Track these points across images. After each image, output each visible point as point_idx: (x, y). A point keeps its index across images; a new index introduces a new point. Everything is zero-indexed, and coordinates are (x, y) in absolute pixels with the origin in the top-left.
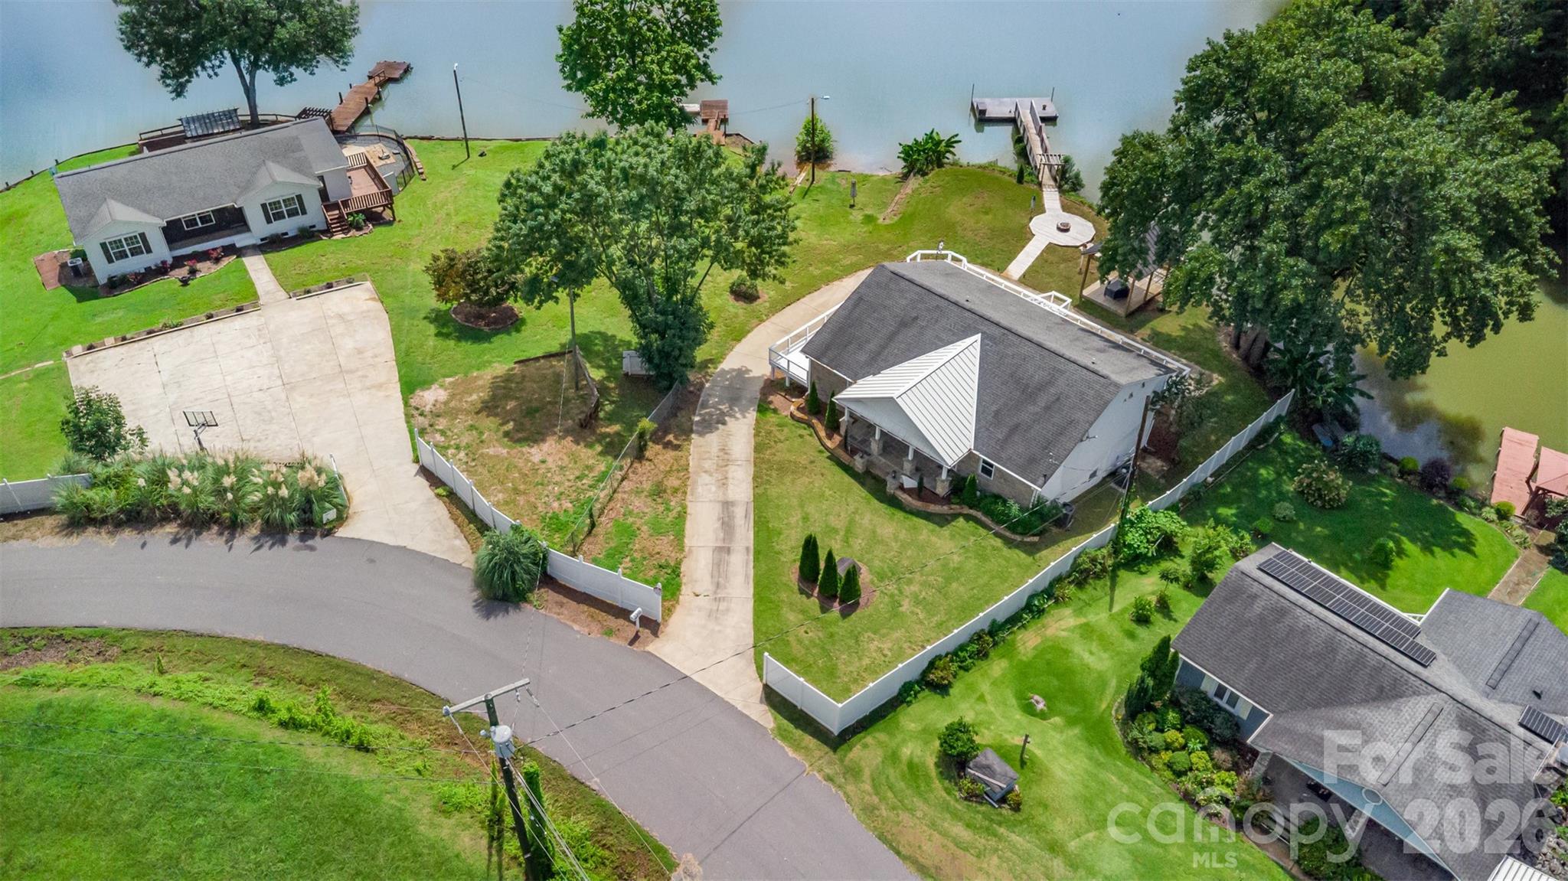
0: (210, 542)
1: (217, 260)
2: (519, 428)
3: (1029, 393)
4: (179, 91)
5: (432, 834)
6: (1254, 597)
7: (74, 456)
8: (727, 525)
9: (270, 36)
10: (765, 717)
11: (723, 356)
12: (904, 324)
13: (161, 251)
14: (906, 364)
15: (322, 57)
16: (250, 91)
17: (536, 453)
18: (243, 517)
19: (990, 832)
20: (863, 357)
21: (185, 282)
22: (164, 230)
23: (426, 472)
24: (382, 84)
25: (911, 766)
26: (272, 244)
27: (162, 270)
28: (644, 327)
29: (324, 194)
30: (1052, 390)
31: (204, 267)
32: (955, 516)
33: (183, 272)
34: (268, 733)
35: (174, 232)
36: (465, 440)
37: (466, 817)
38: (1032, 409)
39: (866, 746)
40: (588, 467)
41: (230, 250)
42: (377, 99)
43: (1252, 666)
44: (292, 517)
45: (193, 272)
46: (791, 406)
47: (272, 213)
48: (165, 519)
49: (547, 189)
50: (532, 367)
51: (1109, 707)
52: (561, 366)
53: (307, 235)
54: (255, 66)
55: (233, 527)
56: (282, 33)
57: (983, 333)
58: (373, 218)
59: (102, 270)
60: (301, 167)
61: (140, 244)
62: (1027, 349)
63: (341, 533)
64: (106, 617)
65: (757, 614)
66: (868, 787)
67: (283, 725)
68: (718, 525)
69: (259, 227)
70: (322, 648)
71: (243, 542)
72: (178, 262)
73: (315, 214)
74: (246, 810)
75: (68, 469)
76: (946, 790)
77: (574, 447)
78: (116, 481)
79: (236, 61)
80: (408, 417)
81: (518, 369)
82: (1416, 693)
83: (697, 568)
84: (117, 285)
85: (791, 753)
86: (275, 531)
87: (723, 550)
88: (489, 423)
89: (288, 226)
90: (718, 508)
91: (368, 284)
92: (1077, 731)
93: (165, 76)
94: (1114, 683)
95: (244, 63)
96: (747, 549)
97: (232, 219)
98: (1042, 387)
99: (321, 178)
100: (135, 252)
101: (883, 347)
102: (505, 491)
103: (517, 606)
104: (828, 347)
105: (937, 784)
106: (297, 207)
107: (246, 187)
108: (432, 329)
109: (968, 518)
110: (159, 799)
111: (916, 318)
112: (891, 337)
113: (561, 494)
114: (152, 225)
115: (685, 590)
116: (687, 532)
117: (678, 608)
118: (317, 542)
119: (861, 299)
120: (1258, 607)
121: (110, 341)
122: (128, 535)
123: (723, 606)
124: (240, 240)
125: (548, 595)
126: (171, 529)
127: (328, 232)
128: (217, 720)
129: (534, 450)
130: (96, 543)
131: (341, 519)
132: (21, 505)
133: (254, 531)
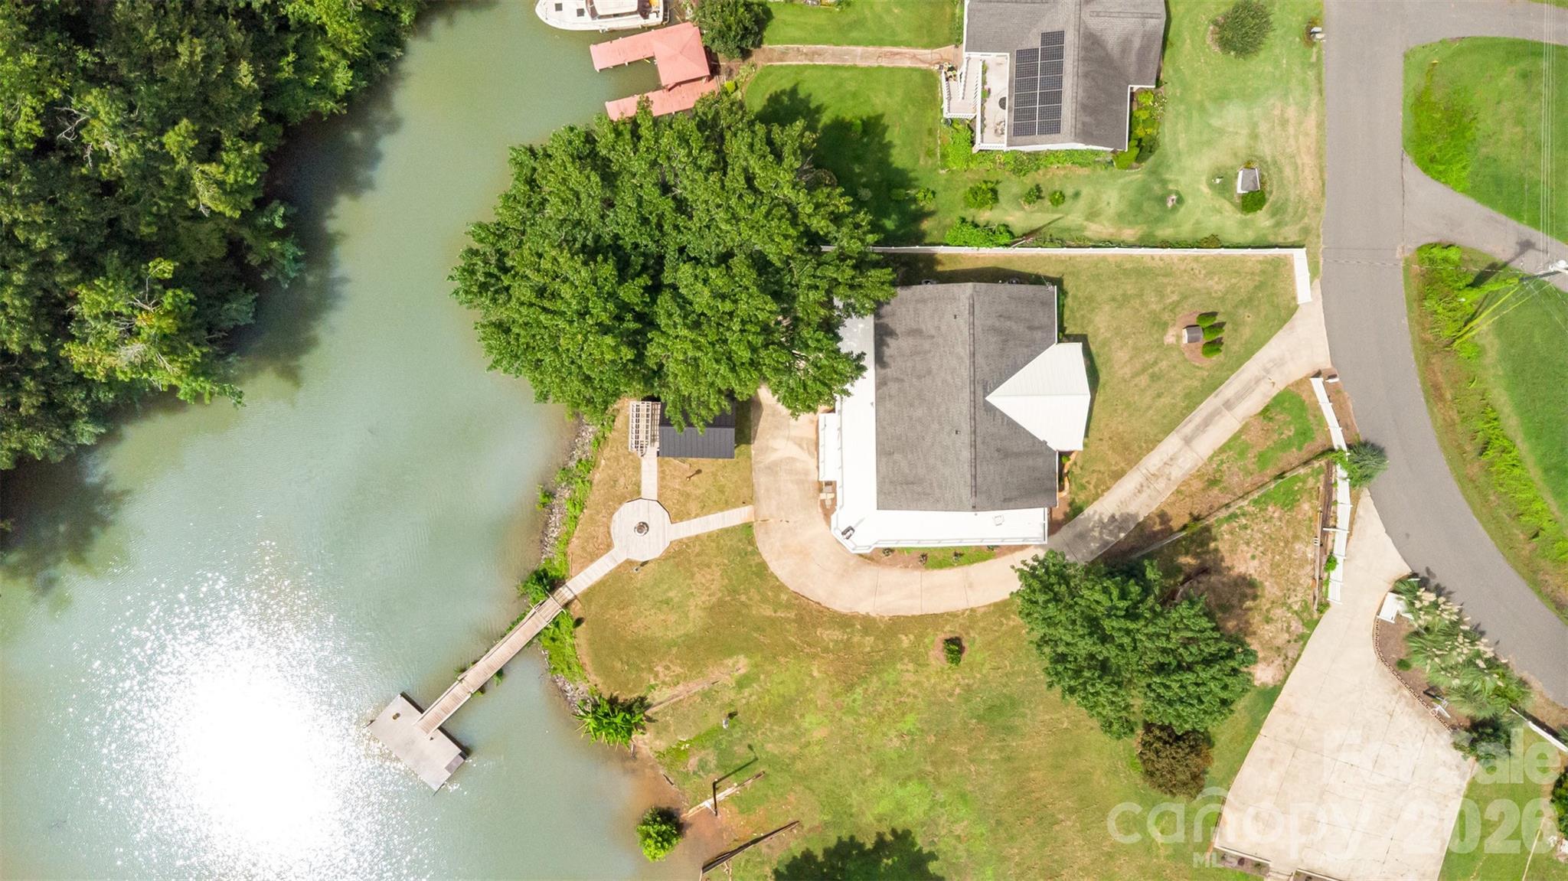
2: (1244, 599)
3: (1006, 338)
5: (1496, 341)
6: (1084, 124)
8: (1207, 423)
12: (1006, 455)
14: (1028, 428)
17: (1252, 569)
19: (1275, 163)
20: (1040, 462)
25: (1273, 215)
30: (997, 324)
36: (1280, 613)
38: (1014, 327)
39: (1285, 239)
40: (1232, 533)
51: (1138, 173)
57: (984, 396)
65: (1261, 345)
66: (1306, 220)
68: (1210, 428)
76: (1271, 193)
77: (1226, 555)
80: (1295, 662)
82: (1086, 28)
83: (1253, 404)
87: (1228, 405)
88: (1256, 618)
90: (1194, 443)
91: (1216, 844)
92: (1167, 176)
94: (1121, 181)
96: (1216, 395)
101: (1027, 454)
102: (1293, 550)
105: (1271, 199)
111: (998, 450)
112: (1018, 455)
113: (1266, 521)
115: (1275, 392)
116: (1229, 436)
117: (1290, 383)
118: (1423, 573)
119: (1005, 500)
123: (1269, 366)
129: (1252, 571)
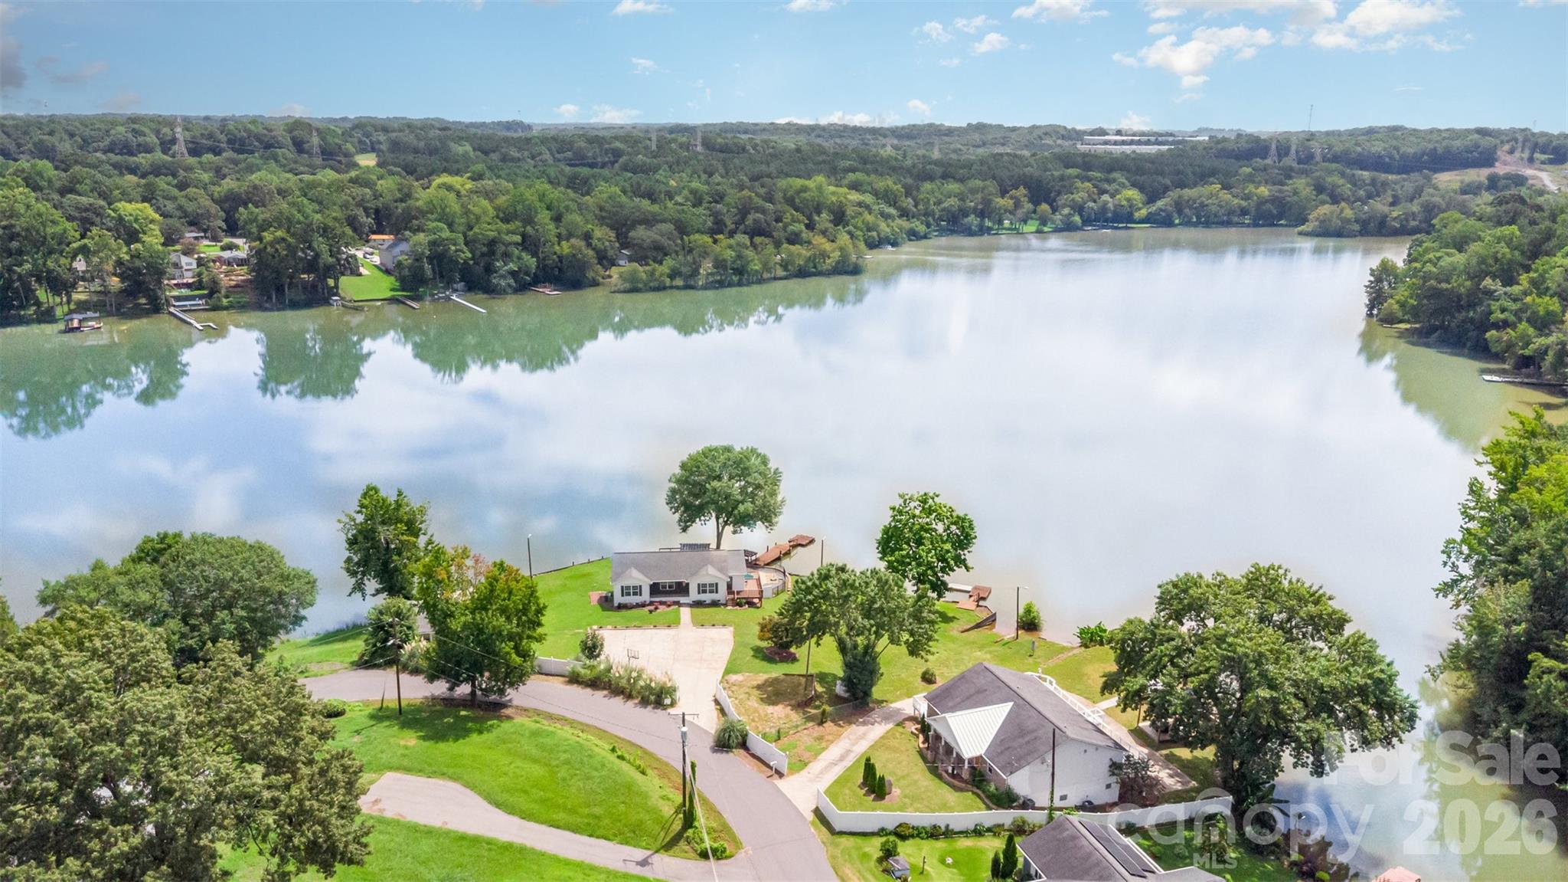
0: (618, 701)
1: (669, 606)
2: (768, 698)
3: (1023, 733)
4: (684, 530)
6: (1066, 830)
7: (581, 655)
8: (842, 758)
9: (735, 507)
10: (810, 817)
11: (895, 701)
12: (979, 692)
13: (646, 596)
14: (969, 710)
15: (759, 523)
16: (719, 536)
17: (770, 709)
18: (634, 693)
20: (951, 704)
21: (651, 612)
22: (651, 586)
23: (717, 702)
24: (794, 547)
25: (865, 854)
26: (698, 604)
27: (643, 605)
28: (848, 666)
29: (729, 586)
30: (1035, 734)
31: (662, 608)
32: (968, 791)
33: (652, 608)
34: (612, 758)
35: (655, 589)
36: (742, 696)
37: (670, 803)
38: (1021, 741)
39: (850, 840)
40: (792, 721)
41: (677, 603)
42: (787, 554)
43: (1048, 858)
44: (652, 698)
45: (656, 608)
46: (913, 727)
47: (702, 589)
48: (604, 688)
49: (809, 584)
50: (788, 678)
52: (803, 680)
53: (715, 604)
54: (726, 523)
55: (629, 697)
56: (741, 508)
57: (1014, 702)
58: (751, 604)
59: (618, 599)
60: (721, 570)
61: (637, 591)
62: (1033, 713)
63: (669, 710)
64: (569, 715)
66: (839, 851)
67: (618, 757)
68: (839, 756)
69: (694, 595)
70: (643, 745)
71: (630, 703)
72: (651, 603)
73: (722, 595)
74: (595, 773)
75: (578, 659)
76: (874, 865)
77: (790, 712)
78: (592, 668)
79: (717, 518)
80: (721, 682)
81: (783, 677)
83: (816, 767)
84: (621, 607)
85: (812, 830)
86: (644, 702)
87: (834, 764)
88: (756, 692)
89: (707, 597)
90: (844, 752)
91: (732, 629)
93: (680, 520)
95: (721, 520)
96: (845, 767)
97: (682, 589)
98: (1033, 731)
99: (731, 578)
100: (635, 594)
101: (963, 701)
103: (727, 752)
104: (937, 696)
105: (873, 863)
106: (714, 588)
107: (693, 574)
108: (752, 653)
109: (974, 793)
110: (567, 762)
111: (986, 690)
112: (969, 697)
113: (772, 725)
114: (646, 584)
115: (806, 771)
116: (822, 755)
117: (798, 774)
118: (660, 711)
119: (963, 677)
120: (1065, 834)
121: (609, 627)
122: (589, 691)
124: (683, 600)
125: (742, 751)
126: (605, 692)
127: (725, 605)
128: (596, 749)
130: (575, 689)
131: (673, 704)
132: (553, 671)
133: (636, 701)
